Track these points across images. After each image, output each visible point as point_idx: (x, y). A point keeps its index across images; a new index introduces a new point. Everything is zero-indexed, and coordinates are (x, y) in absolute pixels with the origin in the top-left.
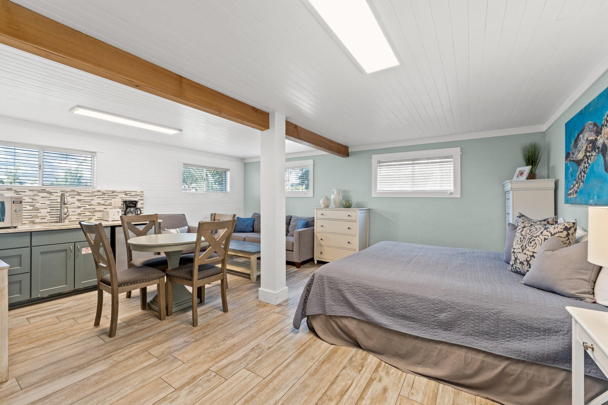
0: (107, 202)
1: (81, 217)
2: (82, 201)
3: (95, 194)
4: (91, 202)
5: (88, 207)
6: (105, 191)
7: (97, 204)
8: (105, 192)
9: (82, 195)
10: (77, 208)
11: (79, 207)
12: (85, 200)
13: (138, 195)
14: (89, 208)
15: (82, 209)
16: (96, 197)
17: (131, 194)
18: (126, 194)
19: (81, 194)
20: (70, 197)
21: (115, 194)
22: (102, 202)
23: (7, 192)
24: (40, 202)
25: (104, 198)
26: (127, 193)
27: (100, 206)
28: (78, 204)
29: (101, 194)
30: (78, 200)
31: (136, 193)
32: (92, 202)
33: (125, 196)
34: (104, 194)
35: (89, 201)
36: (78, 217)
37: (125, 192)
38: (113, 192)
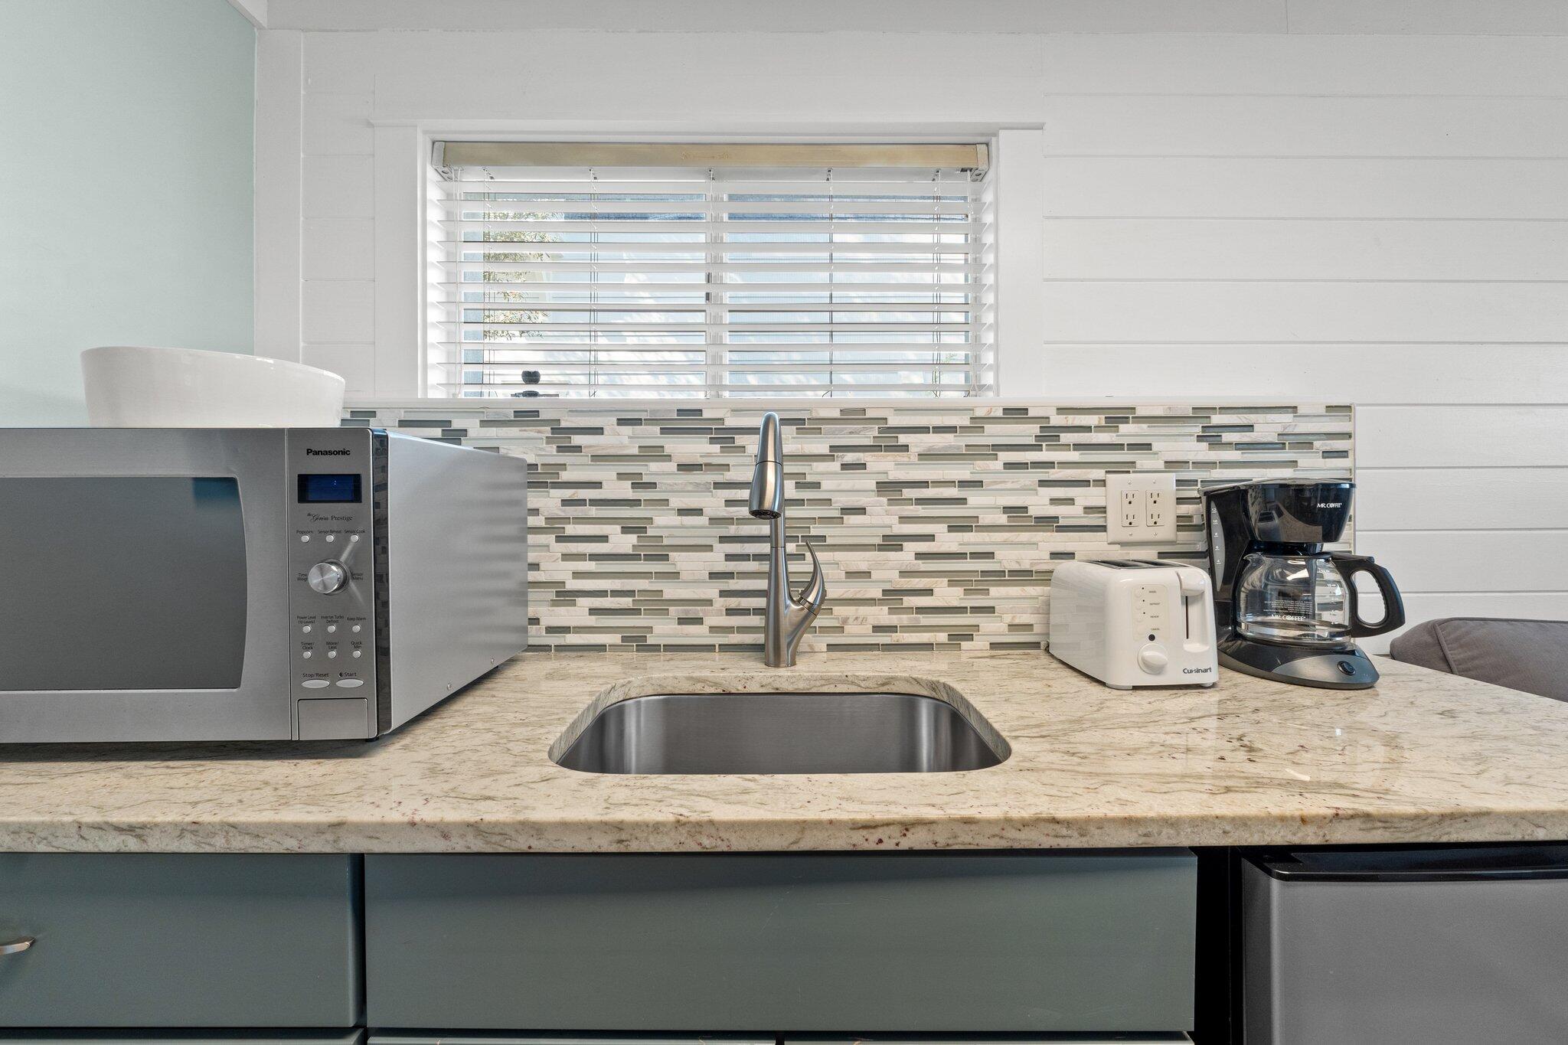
0: (1070, 501)
1: (904, 619)
2: (908, 493)
3: (996, 433)
4: (962, 501)
5: (948, 541)
6: (1061, 410)
7: (1003, 519)
8: (1057, 420)
9: (905, 448)
10: (881, 548)
11: (892, 543)
12: (925, 484)
13: (1304, 443)
14: (954, 548)
15: (906, 556)
16: (998, 465)
17: (1250, 428)
18: (1211, 436)
19: (903, 439)
20: (836, 466)
21: (1128, 431)
22: (1039, 503)
23: (514, 431)
24: (676, 502)
25: (1050, 465)
26: (1217, 419)
27: (1024, 536)
28: (884, 517)
29: (1028, 432)
30: (887, 487)
31: (1287, 418)
32: (975, 498)
33: (1202, 452)
34: (1049, 435)
35: (953, 492)
36: (881, 615)
37: (1201, 413)
38: (1116, 417)
